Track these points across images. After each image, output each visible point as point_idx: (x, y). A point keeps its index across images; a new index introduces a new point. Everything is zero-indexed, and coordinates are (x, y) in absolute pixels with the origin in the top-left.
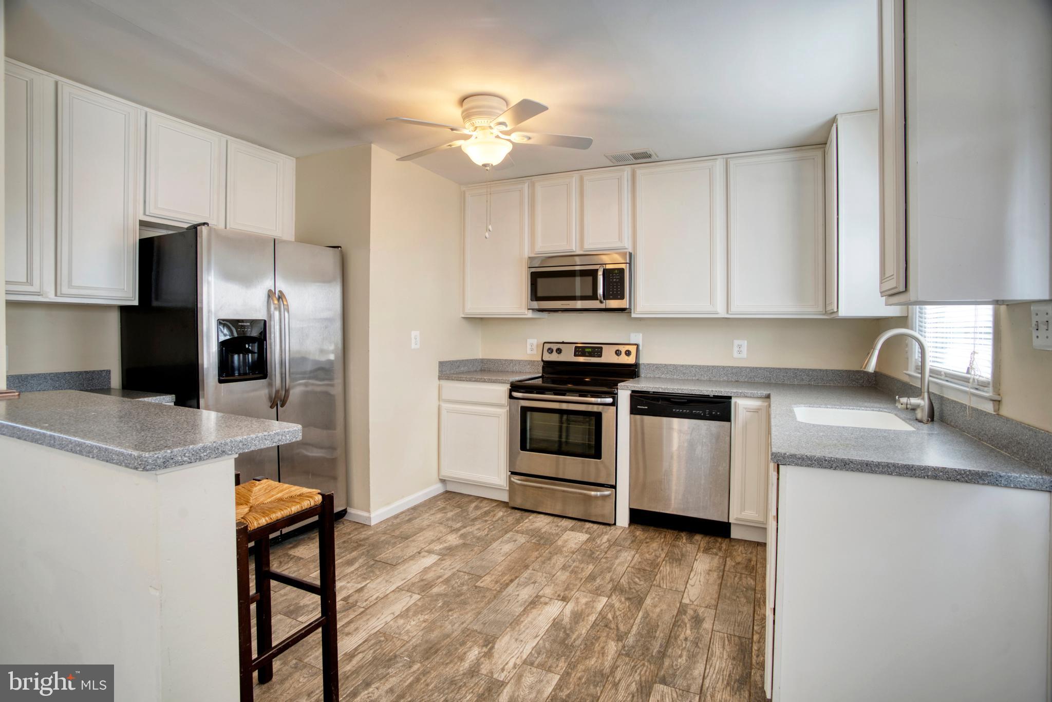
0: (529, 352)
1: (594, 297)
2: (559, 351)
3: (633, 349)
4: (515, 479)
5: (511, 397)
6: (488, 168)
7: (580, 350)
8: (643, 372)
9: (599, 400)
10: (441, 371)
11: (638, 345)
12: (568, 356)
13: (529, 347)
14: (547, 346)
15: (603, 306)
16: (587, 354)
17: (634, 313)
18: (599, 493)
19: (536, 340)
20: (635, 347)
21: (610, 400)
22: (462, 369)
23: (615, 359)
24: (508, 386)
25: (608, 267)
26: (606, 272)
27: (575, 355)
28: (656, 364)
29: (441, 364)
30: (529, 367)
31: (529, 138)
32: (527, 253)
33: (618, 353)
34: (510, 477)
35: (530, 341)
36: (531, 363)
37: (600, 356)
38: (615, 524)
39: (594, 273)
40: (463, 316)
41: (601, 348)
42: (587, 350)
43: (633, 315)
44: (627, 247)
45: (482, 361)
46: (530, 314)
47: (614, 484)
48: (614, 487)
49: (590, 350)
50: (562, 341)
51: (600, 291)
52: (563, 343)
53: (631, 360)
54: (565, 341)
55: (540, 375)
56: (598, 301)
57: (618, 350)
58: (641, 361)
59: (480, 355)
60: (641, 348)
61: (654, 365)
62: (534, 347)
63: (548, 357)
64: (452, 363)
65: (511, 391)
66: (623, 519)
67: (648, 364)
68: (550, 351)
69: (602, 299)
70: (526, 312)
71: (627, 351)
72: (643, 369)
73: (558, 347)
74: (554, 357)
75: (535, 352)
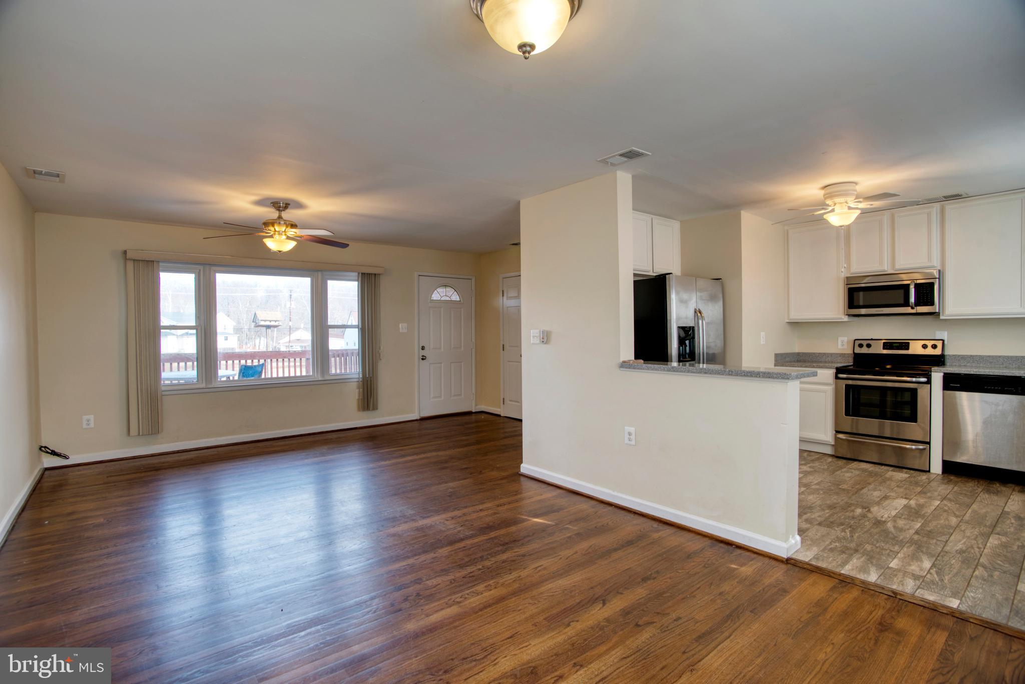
0: (840, 346)
1: (906, 303)
2: (869, 346)
3: (939, 344)
4: (841, 436)
5: (837, 378)
6: (843, 228)
7: (888, 345)
8: (948, 362)
9: (914, 379)
10: (776, 360)
11: (943, 341)
12: (878, 349)
13: (840, 343)
14: (857, 343)
15: (913, 311)
16: (895, 348)
17: (943, 315)
18: (914, 447)
19: (846, 338)
20: (941, 342)
21: (924, 380)
22: (787, 359)
23: (921, 351)
24: (834, 371)
25: (919, 282)
26: (917, 286)
27: (884, 348)
28: (962, 355)
29: (776, 355)
30: (840, 358)
31: (872, 205)
32: (844, 274)
33: (925, 347)
34: (835, 435)
35: (840, 339)
36: (843, 355)
37: (908, 348)
38: (929, 471)
39: (907, 287)
40: (788, 321)
41: (909, 343)
42: (895, 345)
43: (941, 317)
44: (936, 265)
45: (798, 354)
46: (846, 319)
47: (929, 441)
48: (929, 443)
49: (896, 345)
50: (870, 338)
51: (912, 300)
52: (872, 339)
53: (938, 352)
54: (873, 338)
55: (852, 364)
56: (910, 308)
57: (925, 345)
58: (946, 353)
59: (797, 350)
60: (946, 342)
61: (959, 356)
62: (845, 343)
63: (858, 350)
64: (782, 355)
65: (837, 374)
66: (937, 467)
67: (954, 355)
68: (861, 346)
69: (914, 306)
70: (843, 317)
71: (933, 345)
72: (949, 359)
73: (868, 343)
74: (864, 350)
75: (845, 347)
